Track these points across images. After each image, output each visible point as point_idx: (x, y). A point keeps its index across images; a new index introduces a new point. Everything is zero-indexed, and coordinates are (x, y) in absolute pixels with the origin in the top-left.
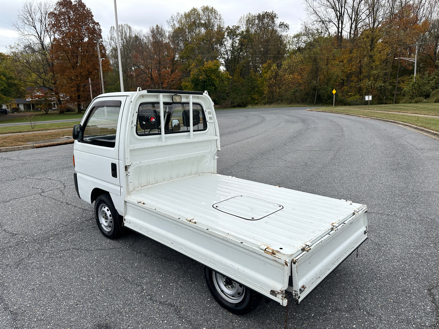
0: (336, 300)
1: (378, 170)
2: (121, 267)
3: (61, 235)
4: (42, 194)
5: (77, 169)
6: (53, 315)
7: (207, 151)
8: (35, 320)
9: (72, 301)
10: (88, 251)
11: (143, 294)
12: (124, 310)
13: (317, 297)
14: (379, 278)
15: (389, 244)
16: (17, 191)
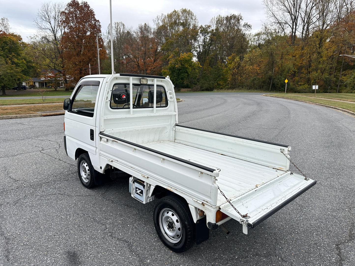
0: (258, 247)
1: (314, 146)
2: (92, 210)
3: (51, 183)
4: (42, 151)
5: (66, 133)
6: (36, 242)
7: (167, 124)
8: (22, 244)
9: (52, 233)
10: (69, 197)
11: (106, 231)
12: (90, 242)
13: (242, 244)
14: (297, 233)
15: (311, 207)
16: (24, 148)
